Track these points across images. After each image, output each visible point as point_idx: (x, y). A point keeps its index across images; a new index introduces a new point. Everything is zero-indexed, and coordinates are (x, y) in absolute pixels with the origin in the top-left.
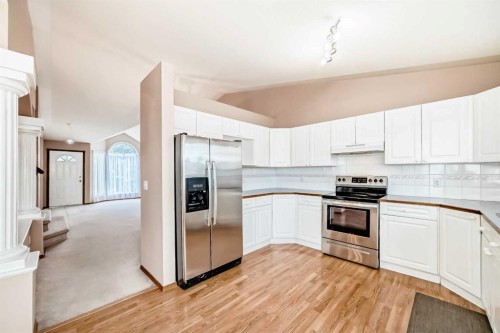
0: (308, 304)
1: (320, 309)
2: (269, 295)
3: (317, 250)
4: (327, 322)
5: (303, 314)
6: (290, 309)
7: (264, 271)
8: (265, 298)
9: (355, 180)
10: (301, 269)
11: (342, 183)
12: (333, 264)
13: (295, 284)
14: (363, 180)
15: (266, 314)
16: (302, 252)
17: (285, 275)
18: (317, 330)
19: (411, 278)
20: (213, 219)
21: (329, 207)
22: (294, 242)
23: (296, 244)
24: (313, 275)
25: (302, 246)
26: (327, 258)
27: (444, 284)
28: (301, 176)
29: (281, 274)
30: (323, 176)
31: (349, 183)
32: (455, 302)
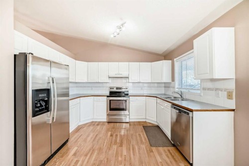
0: (116, 146)
1: (121, 145)
2: (96, 151)
3: (104, 122)
4: (127, 149)
5: (117, 151)
6: (110, 152)
7: (85, 140)
8: (95, 154)
9: (117, 88)
10: (103, 132)
11: (112, 90)
12: (114, 125)
13: (105, 140)
14: (120, 88)
15: (101, 161)
16: (98, 125)
17: (97, 138)
18: (125, 154)
19: (139, 122)
20: (53, 118)
21: (110, 101)
22: (91, 121)
23: (93, 122)
24: (109, 133)
25: (96, 122)
26: (110, 124)
27: (147, 121)
28: (92, 87)
29: (95, 138)
30: (103, 87)
31: (115, 90)
32: (149, 125)
